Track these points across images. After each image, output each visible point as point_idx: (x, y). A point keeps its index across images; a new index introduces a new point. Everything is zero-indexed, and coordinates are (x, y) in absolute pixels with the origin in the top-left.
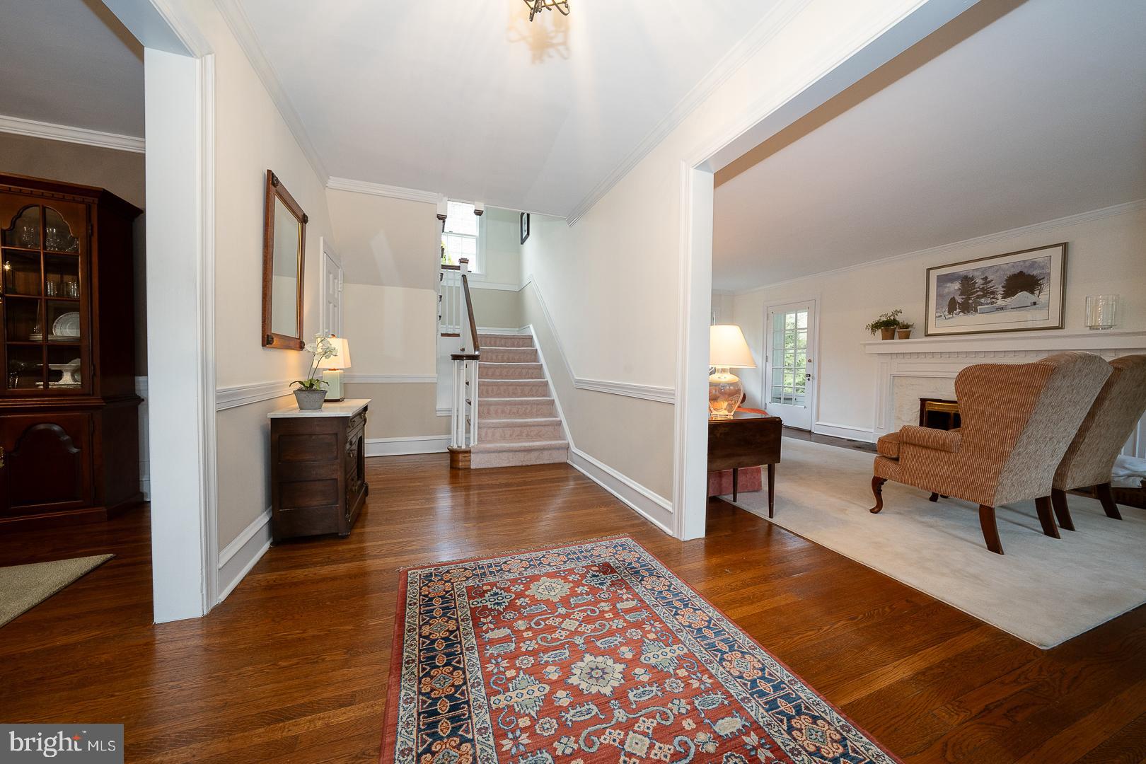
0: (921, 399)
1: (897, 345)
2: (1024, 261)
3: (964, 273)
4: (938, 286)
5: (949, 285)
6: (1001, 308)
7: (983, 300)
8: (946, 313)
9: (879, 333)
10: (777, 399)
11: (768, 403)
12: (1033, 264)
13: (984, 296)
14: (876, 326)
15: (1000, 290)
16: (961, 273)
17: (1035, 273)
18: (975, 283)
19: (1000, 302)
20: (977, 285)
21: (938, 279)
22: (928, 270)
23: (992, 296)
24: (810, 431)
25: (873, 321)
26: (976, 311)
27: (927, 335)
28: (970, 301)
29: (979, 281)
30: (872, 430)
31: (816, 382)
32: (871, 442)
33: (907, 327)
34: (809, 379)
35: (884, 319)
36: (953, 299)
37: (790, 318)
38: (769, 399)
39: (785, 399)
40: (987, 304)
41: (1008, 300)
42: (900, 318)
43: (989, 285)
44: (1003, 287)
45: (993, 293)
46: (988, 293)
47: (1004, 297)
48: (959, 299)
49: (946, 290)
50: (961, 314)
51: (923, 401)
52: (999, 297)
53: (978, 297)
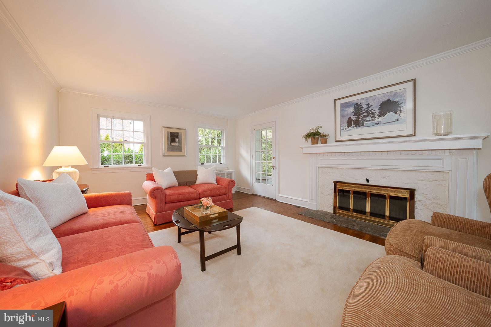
0: (334, 182)
1: (320, 148)
2: (390, 92)
3: (355, 102)
4: (341, 110)
5: (347, 109)
6: (378, 123)
7: (367, 119)
8: (346, 127)
9: (310, 140)
10: (258, 180)
11: (254, 182)
12: (396, 94)
13: (367, 116)
14: (308, 136)
15: (377, 112)
16: (354, 102)
17: (397, 100)
18: (362, 107)
19: (377, 120)
20: (363, 109)
21: (341, 106)
22: (335, 100)
23: (372, 116)
24: (276, 200)
25: (306, 132)
26: (363, 125)
27: (336, 141)
28: (360, 119)
29: (365, 106)
30: (308, 201)
31: (277, 170)
32: (308, 207)
33: (325, 136)
34: (274, 169)
35: (312, 131)
36: (350, 118)
37: (264, 132)
38: (254, 180)
39: (262, 180)
40: (370, 121)
41: (382, 118)
42: (321, 131)
43: (371, 109)
44: (379, 109)
45: (372, 113)
46: (370, 113)
47: (379, 116)
48: (353, 118)
49: (346, 113)
50: (355, 127)
51: (335, 183)
52: (377, 116)
53: (364, 116)
